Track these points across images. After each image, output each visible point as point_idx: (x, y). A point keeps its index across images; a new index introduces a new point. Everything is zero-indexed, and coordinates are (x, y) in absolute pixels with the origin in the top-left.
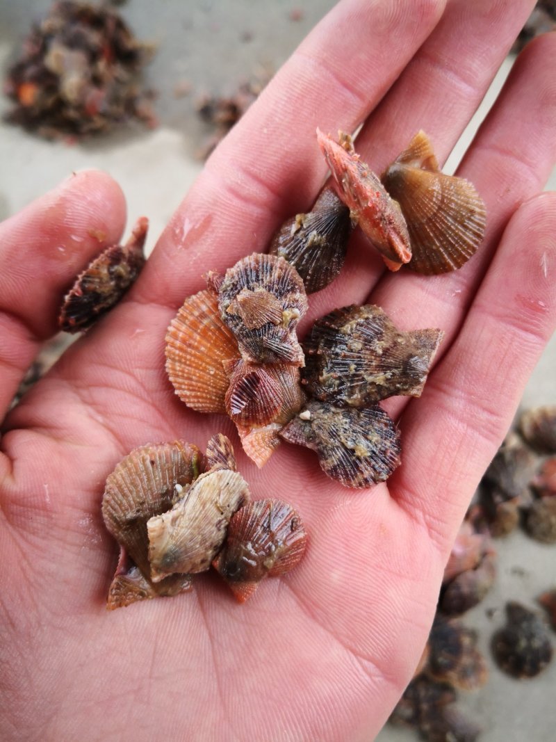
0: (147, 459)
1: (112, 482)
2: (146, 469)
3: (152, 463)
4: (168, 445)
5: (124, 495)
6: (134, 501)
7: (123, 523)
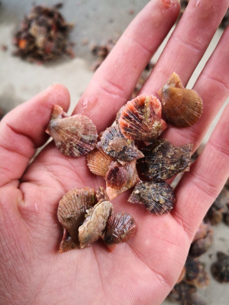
0: (75, 194)
1: (62, 203)
2: (75, 198)
3: (77, 196)
4: (83, 189)
5: (66, 208)
6: (70, 210)
7: (66, 219)
